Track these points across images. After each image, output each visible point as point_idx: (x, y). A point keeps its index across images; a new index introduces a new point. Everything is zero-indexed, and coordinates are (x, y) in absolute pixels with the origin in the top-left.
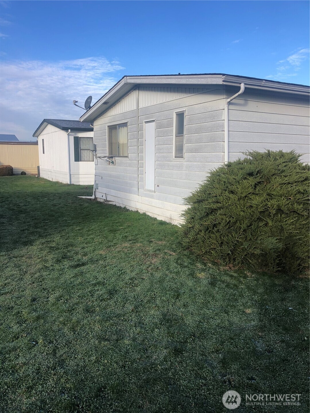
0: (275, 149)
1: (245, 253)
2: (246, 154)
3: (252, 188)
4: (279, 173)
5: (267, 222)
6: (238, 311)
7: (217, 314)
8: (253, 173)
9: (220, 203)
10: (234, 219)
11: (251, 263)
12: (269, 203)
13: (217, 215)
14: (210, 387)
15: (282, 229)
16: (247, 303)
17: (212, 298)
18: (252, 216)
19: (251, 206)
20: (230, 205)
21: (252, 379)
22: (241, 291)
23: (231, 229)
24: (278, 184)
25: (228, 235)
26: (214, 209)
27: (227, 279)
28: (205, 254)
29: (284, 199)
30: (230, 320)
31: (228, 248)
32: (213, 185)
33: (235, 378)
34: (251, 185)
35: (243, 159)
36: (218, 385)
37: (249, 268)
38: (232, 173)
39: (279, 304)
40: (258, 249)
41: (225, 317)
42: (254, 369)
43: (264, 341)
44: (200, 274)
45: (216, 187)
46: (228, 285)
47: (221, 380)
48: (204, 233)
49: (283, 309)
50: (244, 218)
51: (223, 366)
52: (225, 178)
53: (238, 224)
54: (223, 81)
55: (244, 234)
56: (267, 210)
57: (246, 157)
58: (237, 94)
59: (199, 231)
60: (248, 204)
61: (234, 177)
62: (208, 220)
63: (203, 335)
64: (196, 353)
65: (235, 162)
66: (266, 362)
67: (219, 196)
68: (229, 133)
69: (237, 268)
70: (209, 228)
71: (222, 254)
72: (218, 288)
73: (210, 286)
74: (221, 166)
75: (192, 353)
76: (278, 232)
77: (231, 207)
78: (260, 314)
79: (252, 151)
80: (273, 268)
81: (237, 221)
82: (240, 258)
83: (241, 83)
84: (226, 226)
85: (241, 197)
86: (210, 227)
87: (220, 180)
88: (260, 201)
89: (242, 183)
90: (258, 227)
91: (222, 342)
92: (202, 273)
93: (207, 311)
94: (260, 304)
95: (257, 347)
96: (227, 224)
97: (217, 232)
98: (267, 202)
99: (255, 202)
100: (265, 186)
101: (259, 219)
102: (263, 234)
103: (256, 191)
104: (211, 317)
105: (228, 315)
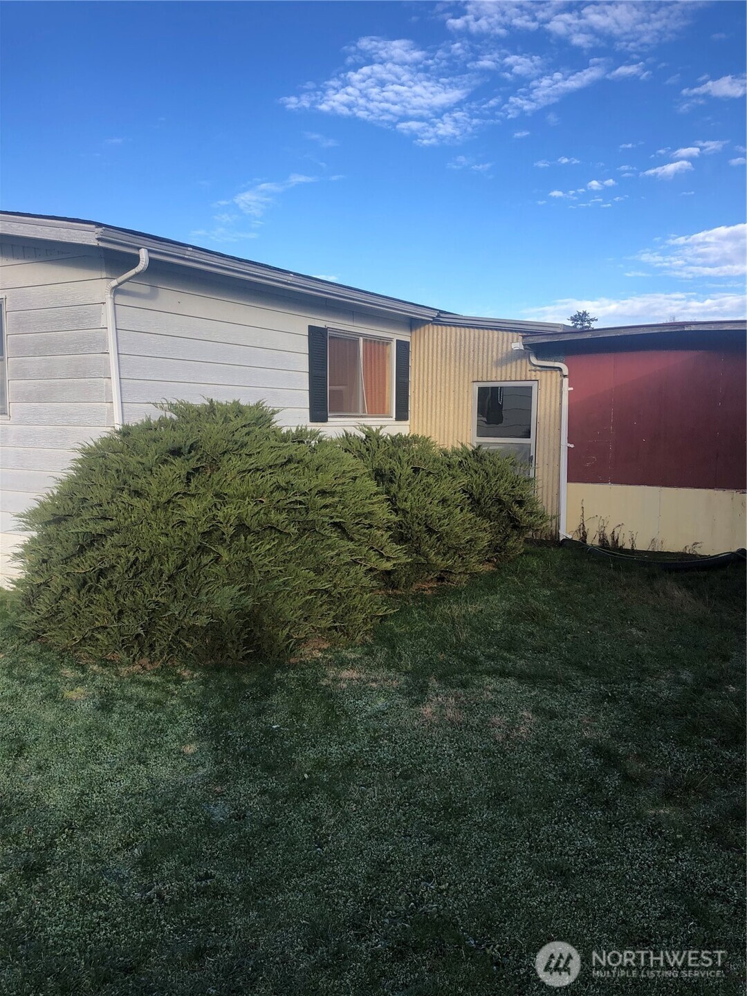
0: (224, 397)
1: (176, 628)
2: (162, 408)
3: (182, 482)
4: (235, 448)
5: (218, 554)
6: (169, 753)
7: (120, 769)
8: (180, 448)
9: (112, 520)
10: (147, 554)
11: (188, 649)
12: (220, 514)
13: (106, 547)
14: (119, 919)
15: (249, 567)
16: (186, 733)
17: (106, 739)
18: (185, 544)
19: (183, 523)
20: (135, 524)
21: (208, 876)
22: (172, 712)
23: (141, 578)
24: (235, 471)
25: (133, 593)
26: (98, 534)
27: (139, 690)
28: (81, 645)
29: (249, 504)
30: (152, 775)
31: (135, 621)
32: (90, 480)
33: (172, 885)
34: (180, 477)
35: (157, 419)
36: (135, 910)
37: (186, 662)
38: (133, 448)
39: (252, 722)
40: (203, 616)
41: (141, 772)
42: (210, 859)
43: (226, 800)
44: (74, 692)
45: (97, 483)
46: (142, 705)
47: (141, 900)
48: (77, 594)
49: (261, 731)
50: (169, 549)
51: (144, 871)
52: (120, 461)
53: (155, 564)
54: (98, 239)
55: (170, 586)
56: (218, 529)
57: (163, 413)
58: (132, 272)
59: (63, 591)
60: (176, 518)
61: (139, 459)
62: (83, 562)
63: (91, 821)
64: (78, 863)
65: (137, 425)
66: (233, 838)
67: (108, 503)
68: (118, 357)
69: (158, 665)
70: (89, 581)
71: (122, 638)
72: (120, 714)
73: (99, 713)
74: (105, 435)
75: (70, 864)
76: (243, 573)
77: (136, 527)
78: (216, 749)
79: (174, 402)
80: (238, 651)
81: (152, 557)
82: (165, 641)
83: (141, 248)
84: (129, 572)
85: (158, 503)
86: (90, 578)
87: (106, 466)
88: (200, 510)
89: (158, 473)
90: (200, 567)
91: (138, 824)
92: (78, 689)
93: (97, 768)
94: (214, 729)
95: (213, 815)
96: (131, 567)
97: (107, 589)
98: (215, 512)
99: (189, 512)
100: (210, 477)
101: (202, 550)
102: (212, 580)
103: (191, 488)
104: (109, 779)
105: (146, 766)
